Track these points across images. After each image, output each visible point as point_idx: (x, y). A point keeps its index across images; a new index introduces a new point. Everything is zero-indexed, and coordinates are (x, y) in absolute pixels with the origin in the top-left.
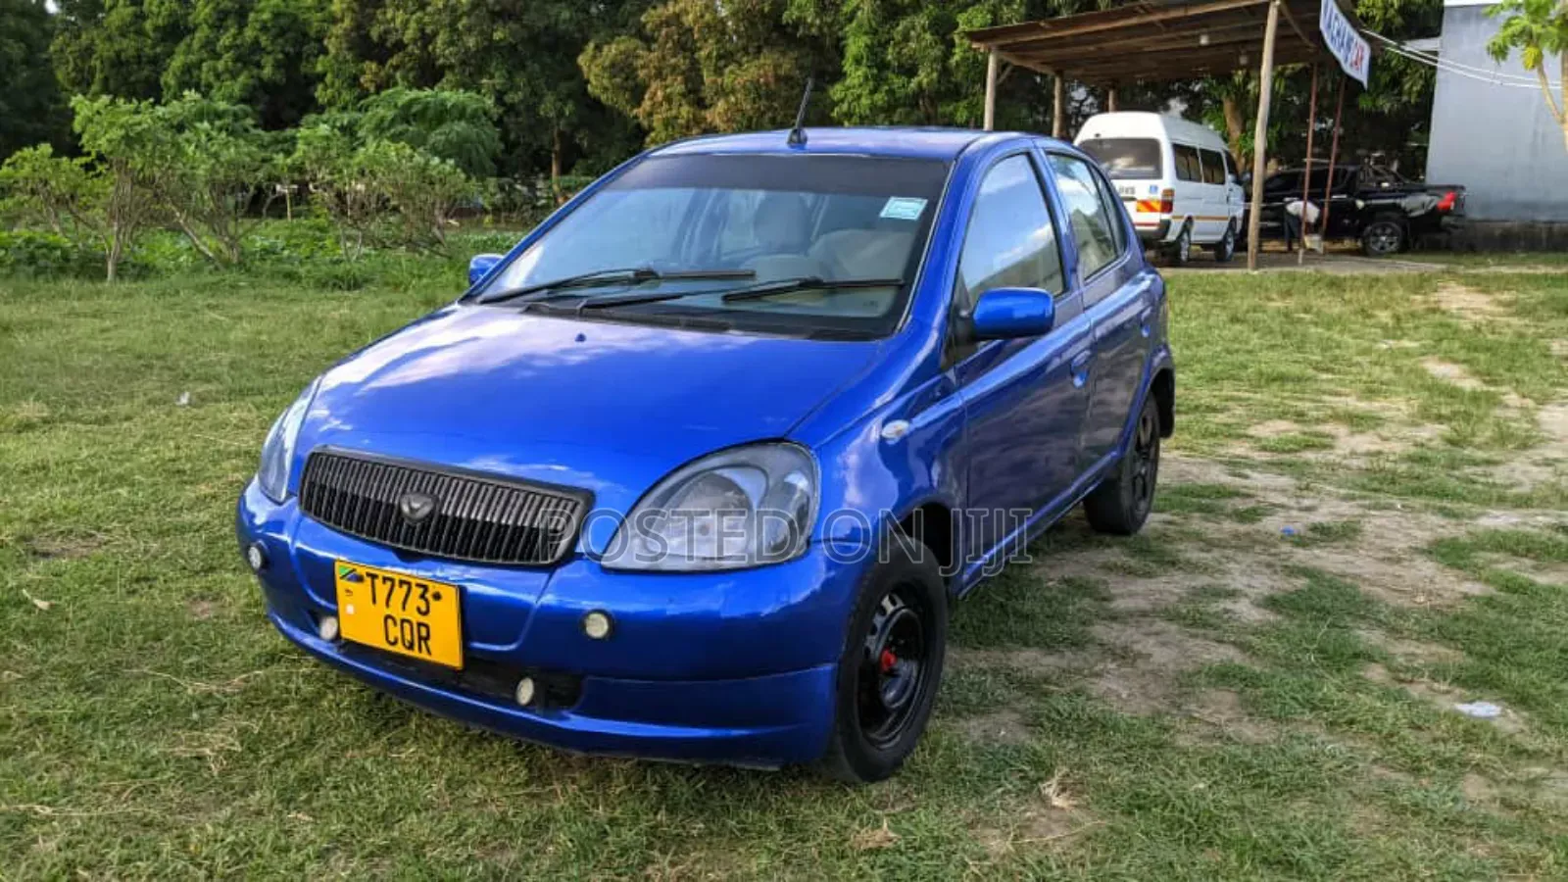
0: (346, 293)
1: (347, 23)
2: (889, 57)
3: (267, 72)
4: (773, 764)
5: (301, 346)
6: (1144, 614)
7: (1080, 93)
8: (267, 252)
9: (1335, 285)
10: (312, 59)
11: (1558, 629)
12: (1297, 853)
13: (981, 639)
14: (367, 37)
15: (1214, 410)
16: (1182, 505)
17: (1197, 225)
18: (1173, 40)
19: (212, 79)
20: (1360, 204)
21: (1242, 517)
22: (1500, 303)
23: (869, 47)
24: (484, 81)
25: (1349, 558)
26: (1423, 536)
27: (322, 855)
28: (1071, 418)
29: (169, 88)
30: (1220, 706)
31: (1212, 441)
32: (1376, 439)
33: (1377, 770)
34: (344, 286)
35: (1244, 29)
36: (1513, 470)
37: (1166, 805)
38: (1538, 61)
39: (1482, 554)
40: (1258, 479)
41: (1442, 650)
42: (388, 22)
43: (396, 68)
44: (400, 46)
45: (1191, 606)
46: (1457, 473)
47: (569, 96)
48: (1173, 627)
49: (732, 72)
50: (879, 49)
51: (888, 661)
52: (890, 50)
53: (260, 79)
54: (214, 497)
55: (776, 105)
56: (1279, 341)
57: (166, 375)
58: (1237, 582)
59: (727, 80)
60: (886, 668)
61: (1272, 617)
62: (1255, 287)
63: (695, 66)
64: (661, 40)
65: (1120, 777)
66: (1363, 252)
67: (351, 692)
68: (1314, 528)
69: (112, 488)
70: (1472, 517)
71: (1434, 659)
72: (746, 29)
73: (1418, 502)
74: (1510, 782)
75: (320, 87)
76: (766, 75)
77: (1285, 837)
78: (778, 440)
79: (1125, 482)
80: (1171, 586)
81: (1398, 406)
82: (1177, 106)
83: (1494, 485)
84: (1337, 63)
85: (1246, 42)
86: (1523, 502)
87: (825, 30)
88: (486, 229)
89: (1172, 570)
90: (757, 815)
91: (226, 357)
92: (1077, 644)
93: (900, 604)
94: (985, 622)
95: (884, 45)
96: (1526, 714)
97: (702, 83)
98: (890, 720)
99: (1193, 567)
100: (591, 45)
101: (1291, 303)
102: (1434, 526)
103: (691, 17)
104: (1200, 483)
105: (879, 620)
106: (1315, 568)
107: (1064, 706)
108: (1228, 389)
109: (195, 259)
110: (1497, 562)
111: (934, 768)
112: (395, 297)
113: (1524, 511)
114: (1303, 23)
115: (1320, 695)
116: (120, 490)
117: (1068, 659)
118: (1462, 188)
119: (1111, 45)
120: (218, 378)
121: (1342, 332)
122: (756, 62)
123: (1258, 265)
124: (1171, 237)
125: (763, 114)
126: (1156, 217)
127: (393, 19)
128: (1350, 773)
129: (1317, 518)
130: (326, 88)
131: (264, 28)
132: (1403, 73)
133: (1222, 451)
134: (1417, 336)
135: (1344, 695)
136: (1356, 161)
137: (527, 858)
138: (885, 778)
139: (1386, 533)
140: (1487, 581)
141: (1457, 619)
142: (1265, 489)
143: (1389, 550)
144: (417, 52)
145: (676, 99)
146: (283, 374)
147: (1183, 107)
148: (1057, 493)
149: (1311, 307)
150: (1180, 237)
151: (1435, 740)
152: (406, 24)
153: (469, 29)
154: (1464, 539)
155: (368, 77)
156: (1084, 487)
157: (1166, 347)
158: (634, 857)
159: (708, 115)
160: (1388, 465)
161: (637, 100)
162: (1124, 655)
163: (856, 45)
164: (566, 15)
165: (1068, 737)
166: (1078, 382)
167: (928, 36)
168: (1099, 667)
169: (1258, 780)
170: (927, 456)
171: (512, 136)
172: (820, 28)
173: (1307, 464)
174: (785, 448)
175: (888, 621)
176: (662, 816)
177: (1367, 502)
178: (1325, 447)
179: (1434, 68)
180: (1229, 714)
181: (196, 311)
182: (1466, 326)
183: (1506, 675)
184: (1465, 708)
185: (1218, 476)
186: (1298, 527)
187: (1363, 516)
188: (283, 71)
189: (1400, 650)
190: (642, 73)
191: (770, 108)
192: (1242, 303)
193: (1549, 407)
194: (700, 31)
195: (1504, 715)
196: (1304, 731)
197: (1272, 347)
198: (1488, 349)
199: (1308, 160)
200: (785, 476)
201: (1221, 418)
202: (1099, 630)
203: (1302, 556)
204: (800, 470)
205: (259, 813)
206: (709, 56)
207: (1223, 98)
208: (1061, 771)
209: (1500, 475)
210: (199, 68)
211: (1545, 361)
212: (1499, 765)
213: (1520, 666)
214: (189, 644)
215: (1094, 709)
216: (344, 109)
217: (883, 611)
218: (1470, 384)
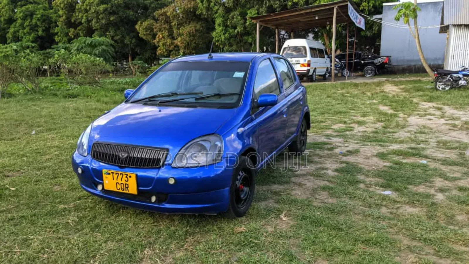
0: (72, 99)
1: (64, 17)
2: (228, 24)
3: (40, 33)
4: (215, 213)
5: (64, 116)
6: (304, 175)
7: (283, 32)
8: (47, 87)
9: (356, 85)
10: (54, 28)
11: (407, 173)
12: (341, 226)
13: (263, 183)
14: (71, 21)
15: (322, 122)
16: (314, 147)
17: (317, 70)
18: (308, 18)
19: (23, 35)
20: (363, 62)
21: (329, 149)
22: (400, 89)
23: (223, 21)
24: (108, 33)
25: (356, 158)
26: (375, 152)
27: (105, 242)
28: (284, 125)
29: (9, 38)
30: (324, 195)
31: (322, 130)
32: (365, 127)
33: (361, 207)
34: (72, 97)
35: (328, 15)
36: (400, 134)
37: (310, 218)
38: (408, 21)
39: (390, 156)
40: (334, 140)
41: (378, 179)
42: (77, 17)
43: (80, 30)
44: (81, 23)
45: (316, 172)
46: (385, 135)
47: (134, 37)
48: (312, 178)
49: (182, 29)
50: (225, 22)
51: (241, 188)
52: (229, 21)
53: (38, 35)
54: (51, 159)
55: (196, 38)
56: (341, 102)
57: (26, 126)
58: (328, 166)
59: (181, 31)
60: (241, 189)
61: (336, 174)
62: (334, 87)
63: (171, 28)
64: (160, 20)
65: (299, 213)
66: (363, 76)
67: (103, 205)
68: (348, 151)
69: (22, 158)
70: (388, 146)
71: (376, 182)
72: (186, 16)
73: (374, 143)
74: (392, 208)
75: (56, 37)
76: (192, 29)
77: (338, 223)
78: (213, 134)
79: (298, 142)
80: (310, 168)
81: (371, 118)
82: (311, 36)
83: (395, 138)
84: (354, 23)
85: (329, 18)
86: (401, 142)
87: (209, 16)
88: (110, 78)
89: (311, 164)
90: (211, 227)
91: (43, 120)
92: (287, 183)
93: (244, 173)
94: (265, 179)
95: (227, 20)
96: (397, 193)
97: (173, 32)
98: (243, 202)
99: (317, 163)
100: (139, 22)
101: (344, 91)
102: (379, 149)
103: (169, 13)
104: (319, 141)
105: (239, 177)
106: (348, 161)
107: (285, 197)
108: (326, 116)
109: (24, 91)
110: (393, 157)
111: (254, 213)
112: (88, 100)
113: (402, 144)
114: (344, 13)
115: (347, 191)
116: (24, 158)
117: (286, 186)
118: (390, 56)
119: (292, 20)
120: (42, 126)
121: (357, 99)
122: (189, 26)
123: (335, 81)
124: (310, 74)
125: (192, 41)
126: (306, 68)
127: (78, 16)
128: (354, 208)
129: (348, 149)
130: (58, 37)
131: (38, 20)
132: (373, 25)
133: (324, 133)
134: (377, 99)
135: (353, 191)
136: (361, 50)
137: (156, 239)
138: (242, 216)
139: (366, 152)
140: (391, 162)
141: (382, 171)
142: (336, 142)
143: (367, 156)
144: (86, 25)
145: (166, 37)
146: (60, 124)
147: (313, 36)
148: (280, 145)
149: (349, 92)
150: (313, 74)
151: (375, 200)
152: (82, 17)
153: (103, 18)
154: (386, 152)
155: (71, 33)
156: (288, 143)
157: (307, 106)
158: (183, 237)
159: (176, 42)
160: (367, 134)
161: (154, 38)
162: (300, 185)
163: (218, 21)
164: (132, 13)
165: (286, 204)
166: (285, 116)
167: (239, 17)
168: (293, 188)
169: (332, 211)
170: (248, 136)
171: (117, 49)
172: (207, 15)
173: (347, 135)
174: (215, 136)
175: (241, 178)
176: (188, 228)
177: (361, 144)
178: (351, 130)
179: (381, 24)
180: (325, 197)
181: (29, 106)
182: (391, 96)
183: (393, 184)
184: (383, 193)
185: (323, 139)
186: (344, 151)
187: (361, 148)
188: (45, 32)
189: (368, 180)
190: (155, 30)
191: (194, 39)
192: (330, 92)
193: (411, 117)
194: (172, 17)
195: (392, 194)
196: (343, 200)
197: (338, 104)
198: (396, 102)
199: (347, 50)
200: (215, 142)
201: (324, 124)
202: (293, 179)
203: (344, 159)
204: (219, 141)
205: (86, 234)
206: (175, 24)
207: (324, 33)
208: (284, 212)
209: (396, 135)
210: (19, 32)
211: (411, 105)
212: (390, 205)
213: (397, 182)
214: (56, 196)
215: (293, 198)
216: (64, 43)
217: (240, 175)
218: (391, 112)
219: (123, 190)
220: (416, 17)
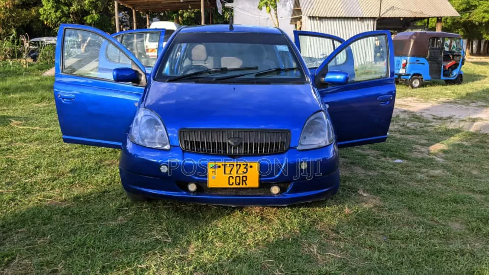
38: (270, 11)
96: (407, 160)
179: (233, 10)
184: (395, 161)
195: (403, 161)
219: (239, 184)
220: (276, 7)
